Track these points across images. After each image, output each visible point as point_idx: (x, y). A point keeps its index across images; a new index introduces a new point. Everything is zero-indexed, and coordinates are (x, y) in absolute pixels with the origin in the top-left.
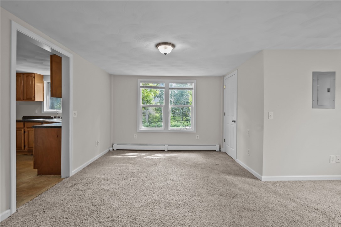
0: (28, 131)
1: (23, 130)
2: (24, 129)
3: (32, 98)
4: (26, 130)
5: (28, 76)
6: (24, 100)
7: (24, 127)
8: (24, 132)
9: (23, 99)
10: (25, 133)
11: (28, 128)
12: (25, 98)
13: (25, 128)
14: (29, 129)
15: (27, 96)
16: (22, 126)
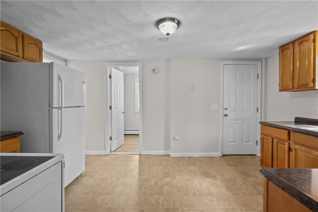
0: (296, 149)
1: (287, 143)
2: (289, 144)
3: (308, 84)
4: (293, 146)
5: (302, 42)
6: (294, 90)
7: (289, 139)
8: (290, 149)
9: (293, 88)
10: (291, 152)
11: (295, 143)
12: (296, 86)
13: (290, 142)
14: (297, 147)
15: (299, 80)
16: (286, 137)
